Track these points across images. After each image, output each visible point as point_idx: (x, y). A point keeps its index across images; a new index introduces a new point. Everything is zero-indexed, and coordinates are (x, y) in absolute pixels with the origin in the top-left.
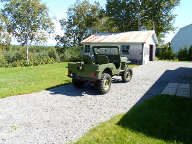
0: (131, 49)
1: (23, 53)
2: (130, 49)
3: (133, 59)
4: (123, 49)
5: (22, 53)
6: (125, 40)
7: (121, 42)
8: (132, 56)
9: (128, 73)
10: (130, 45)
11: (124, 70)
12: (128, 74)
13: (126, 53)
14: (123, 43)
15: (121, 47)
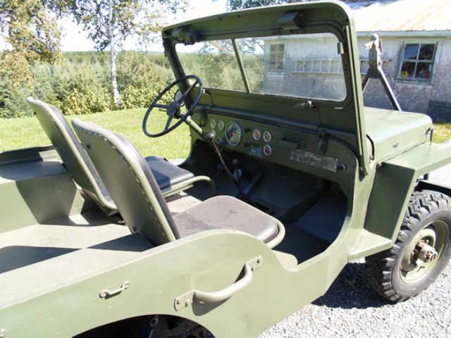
0: (444, 58)
1: (133, 69)
2: (437, 61)
3: (444, 100)
4: (407, 60)
5: (130, 70)
6: (422, 20)
7: (404, 29)
8: (444, 88)
9: (428, 239)
10: (440, 41)
11: (389, 236)
12: (418, 248)
13: (417, 76)
14: (410, 34)
15: (401, 49)
